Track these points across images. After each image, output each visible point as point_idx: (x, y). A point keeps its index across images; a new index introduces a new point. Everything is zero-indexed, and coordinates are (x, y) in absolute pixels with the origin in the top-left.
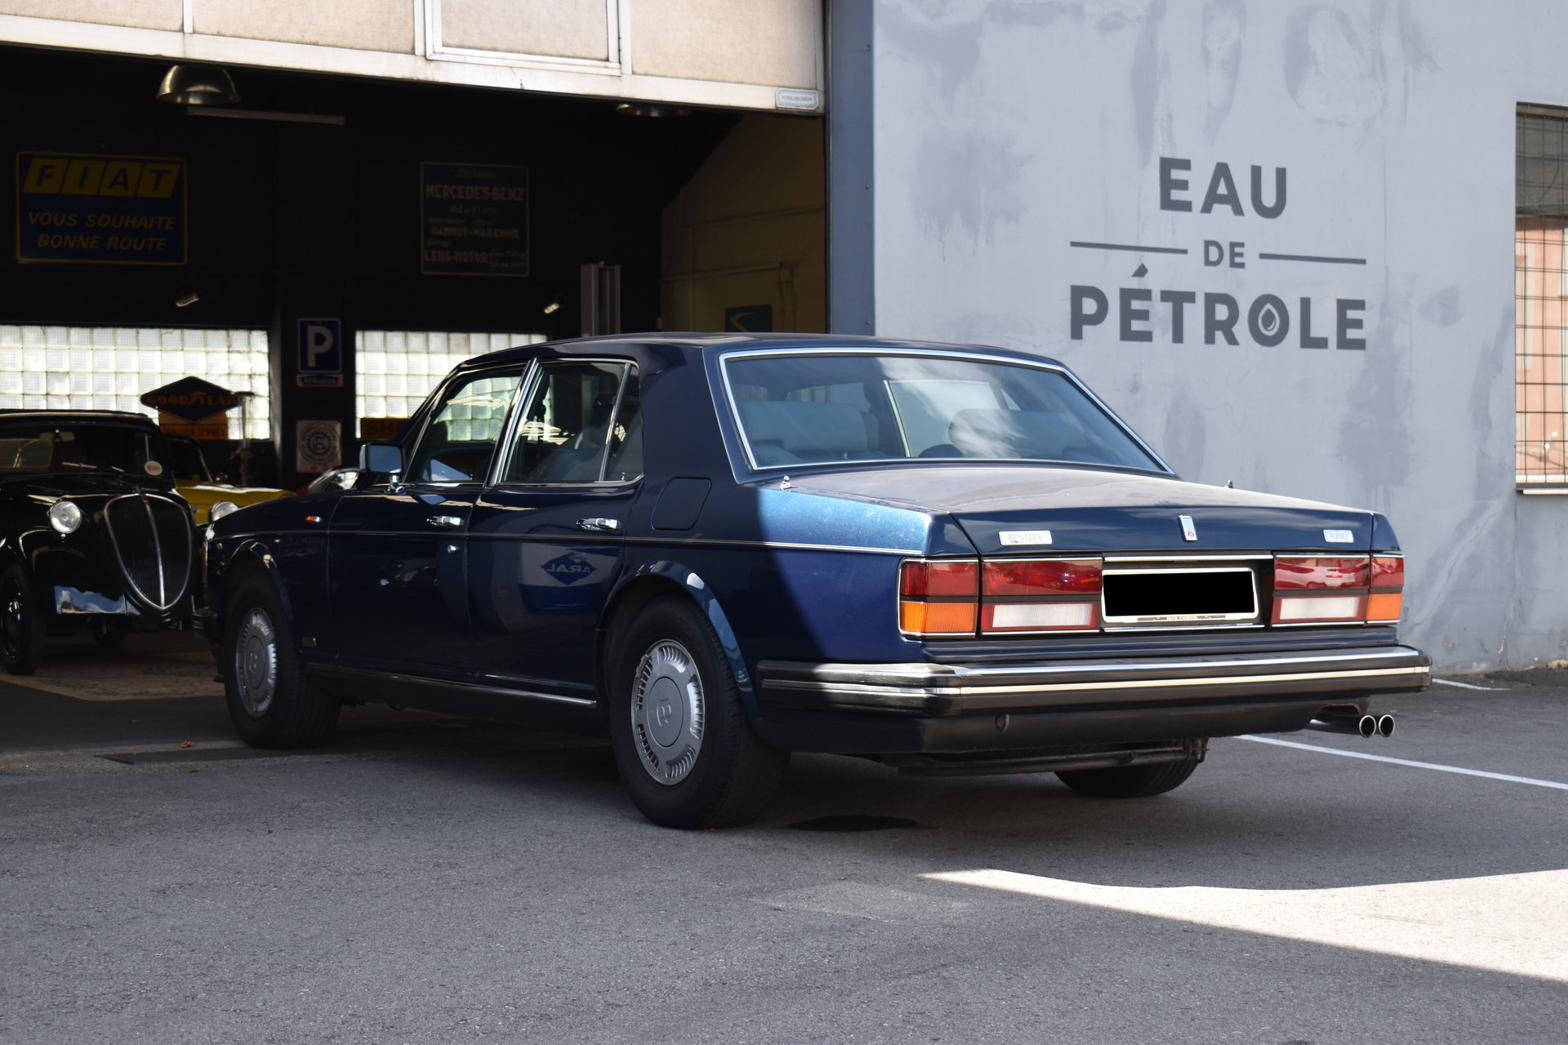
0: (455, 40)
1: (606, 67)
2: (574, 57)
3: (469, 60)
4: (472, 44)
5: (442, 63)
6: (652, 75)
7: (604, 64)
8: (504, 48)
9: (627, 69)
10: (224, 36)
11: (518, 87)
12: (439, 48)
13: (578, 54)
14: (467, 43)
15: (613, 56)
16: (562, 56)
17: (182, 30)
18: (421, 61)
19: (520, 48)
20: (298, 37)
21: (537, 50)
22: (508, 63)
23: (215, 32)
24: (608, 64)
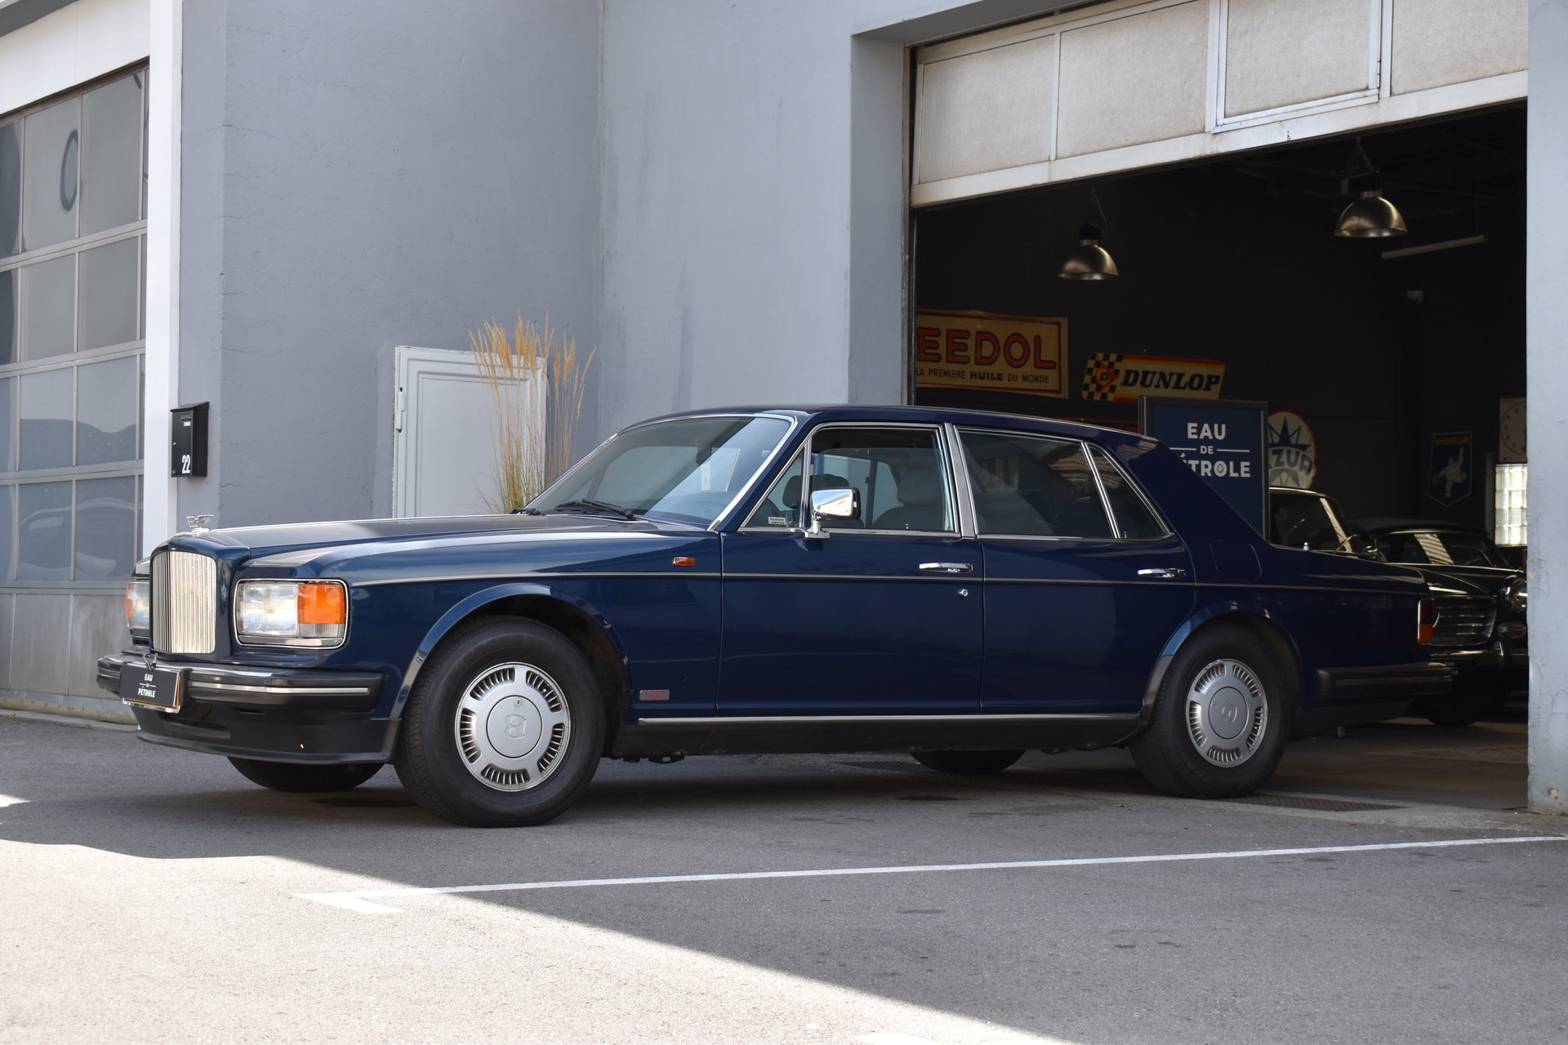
0: (1236, 108)
1: (1365, 96)
2: (1337, 95)
3: (1244, 125)
4: (1249, 108)
5: (1225, 134)
6: (1410, 92)
7: (1363, 93)
8: (1275, 104)
9: (1385, 92)
10: (1076, 155)
11: (1285, 139)
12: (1221, 120)
13: (1341, 90)
14: (1245, 109)
15: (1373, 83)
16: (1326, 97)
17: (1049, 160)
18: (1208, 137)
19: (1290, 100)
20: (1123, 142)
21: (1303, 97)
22: (1276, 118)
23: (1070, 154)
24: (1368, 93)
